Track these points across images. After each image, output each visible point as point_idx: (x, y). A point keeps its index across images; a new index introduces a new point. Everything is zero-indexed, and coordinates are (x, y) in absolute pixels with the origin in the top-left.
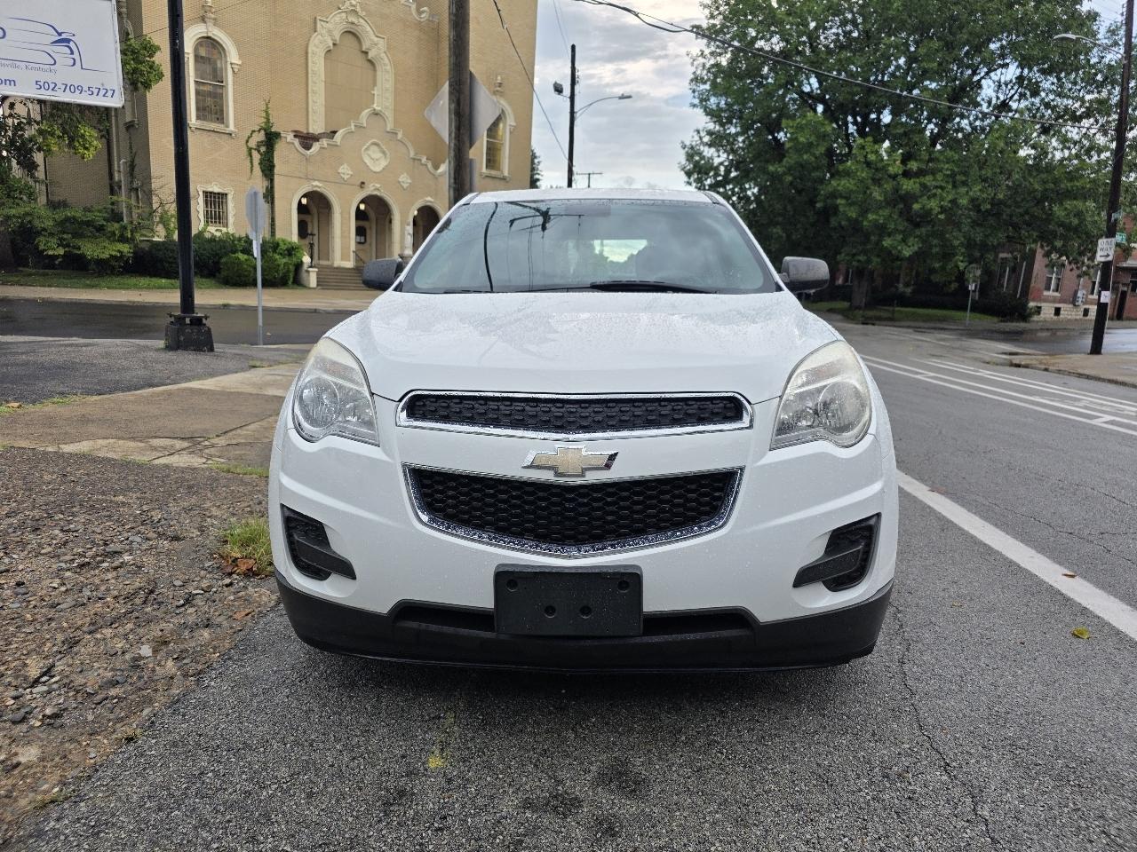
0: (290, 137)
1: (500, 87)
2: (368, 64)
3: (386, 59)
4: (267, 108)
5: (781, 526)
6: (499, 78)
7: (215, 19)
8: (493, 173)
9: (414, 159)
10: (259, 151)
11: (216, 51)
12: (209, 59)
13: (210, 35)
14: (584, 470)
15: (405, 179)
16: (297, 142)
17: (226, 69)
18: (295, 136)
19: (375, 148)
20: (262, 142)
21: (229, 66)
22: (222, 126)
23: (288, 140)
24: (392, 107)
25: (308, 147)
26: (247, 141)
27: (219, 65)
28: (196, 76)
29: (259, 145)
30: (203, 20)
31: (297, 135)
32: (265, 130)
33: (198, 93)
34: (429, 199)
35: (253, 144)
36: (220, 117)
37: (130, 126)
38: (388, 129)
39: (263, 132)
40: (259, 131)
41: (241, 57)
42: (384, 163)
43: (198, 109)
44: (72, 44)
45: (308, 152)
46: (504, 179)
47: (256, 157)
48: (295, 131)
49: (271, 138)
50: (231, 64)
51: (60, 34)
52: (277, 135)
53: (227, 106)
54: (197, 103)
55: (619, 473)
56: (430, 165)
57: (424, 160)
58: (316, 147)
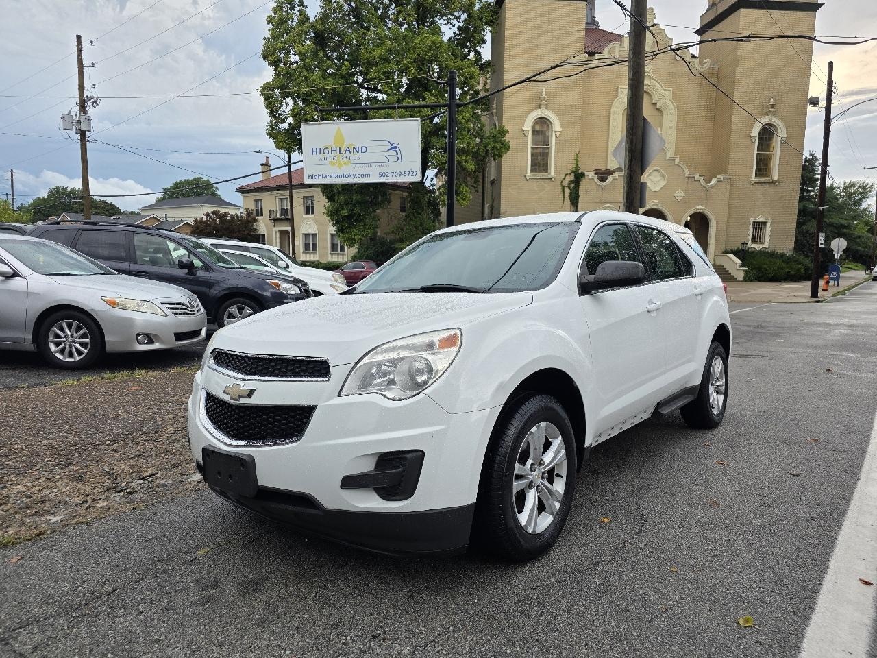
0: (591, 175)
1: (772, 107)
2: (656, 113)
3: (672, 106)
4: (577, 157)
5: (330, 445)
6: (772, 100)
7: (546, 105)
8: (763, 179)
9: (688, 177)
10: (569, 187)
11: (545, 126)
12: (542, 131)
13: (543, 115)
14: (240, 397)
15: (679, 194)
16: (596, 178)
17: (552, 135)
18: (595, 174)
19: (656, 173)
20: (572, 181)
21: (554, 133)
22: (546, 174)
23: (590, 177)
24: (674, 141)
25: (603, 180)
26: (562, 182)
27: (547, 134)
28: (533, 144)
29: (570, 183)
30: (539, 107)
31: (597, 172)
32: (574, 172)
33: (533, 155)
34: (700, 207)
35: (565, 183)
36: (545, 168)
37: (493, 182)
38: (667, 158)
39: (573, 174)
40: (570, 174)
41: (562, 125)
42: (662, 184)
43: (532, 166)
44: (397, 149)
45: (603, 184)
46: (773, 183)
47: (567, 191)
48: (596, 170)
49: (578, 177)
50: (555, 132)
51: (392, 145)
52: (583, 175)
53: (551, 160)
54: (532, 161)
55: (254, 400)
56: (702, 181)
57: (697, 177)
58: (610, 179)
